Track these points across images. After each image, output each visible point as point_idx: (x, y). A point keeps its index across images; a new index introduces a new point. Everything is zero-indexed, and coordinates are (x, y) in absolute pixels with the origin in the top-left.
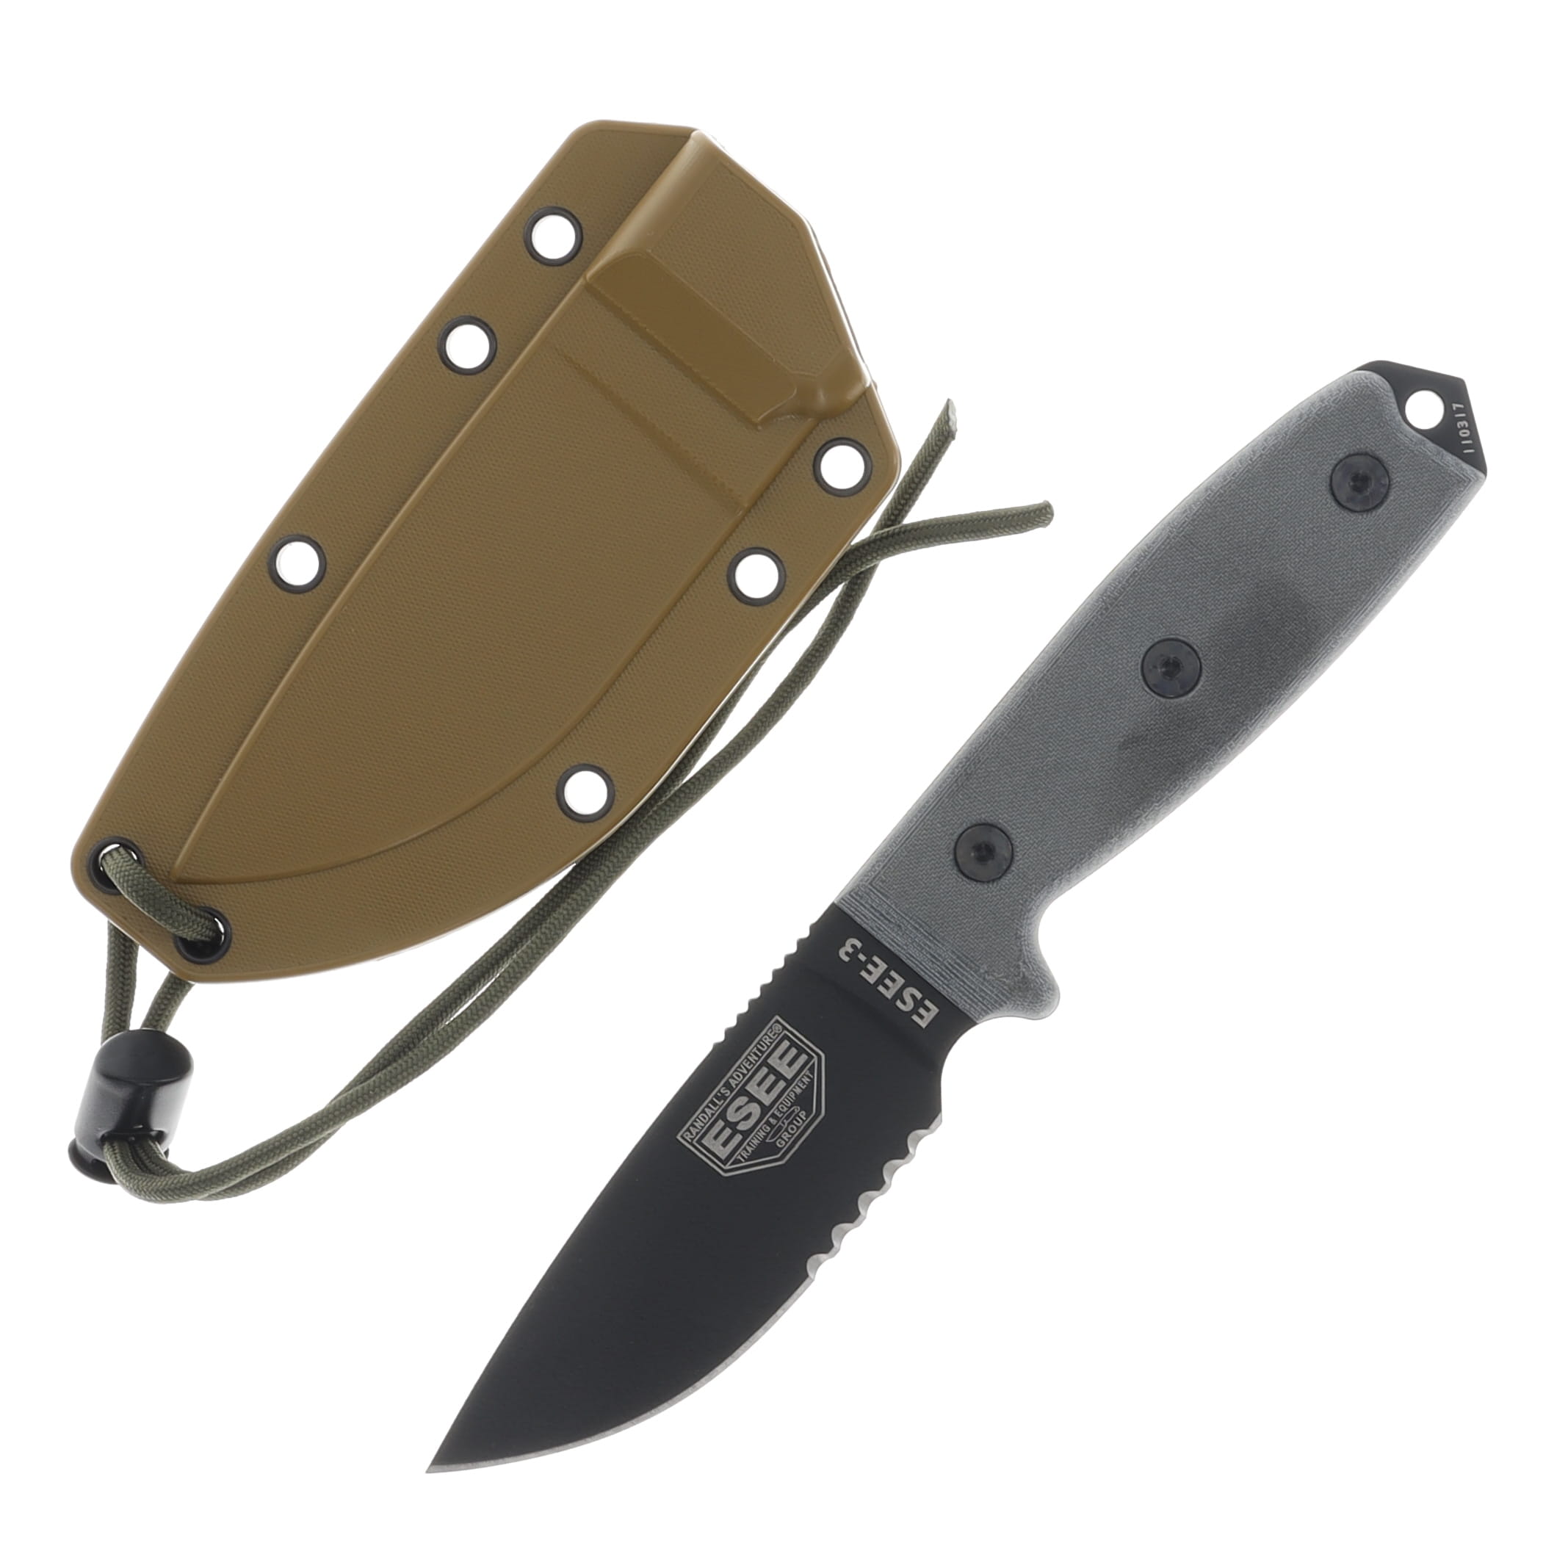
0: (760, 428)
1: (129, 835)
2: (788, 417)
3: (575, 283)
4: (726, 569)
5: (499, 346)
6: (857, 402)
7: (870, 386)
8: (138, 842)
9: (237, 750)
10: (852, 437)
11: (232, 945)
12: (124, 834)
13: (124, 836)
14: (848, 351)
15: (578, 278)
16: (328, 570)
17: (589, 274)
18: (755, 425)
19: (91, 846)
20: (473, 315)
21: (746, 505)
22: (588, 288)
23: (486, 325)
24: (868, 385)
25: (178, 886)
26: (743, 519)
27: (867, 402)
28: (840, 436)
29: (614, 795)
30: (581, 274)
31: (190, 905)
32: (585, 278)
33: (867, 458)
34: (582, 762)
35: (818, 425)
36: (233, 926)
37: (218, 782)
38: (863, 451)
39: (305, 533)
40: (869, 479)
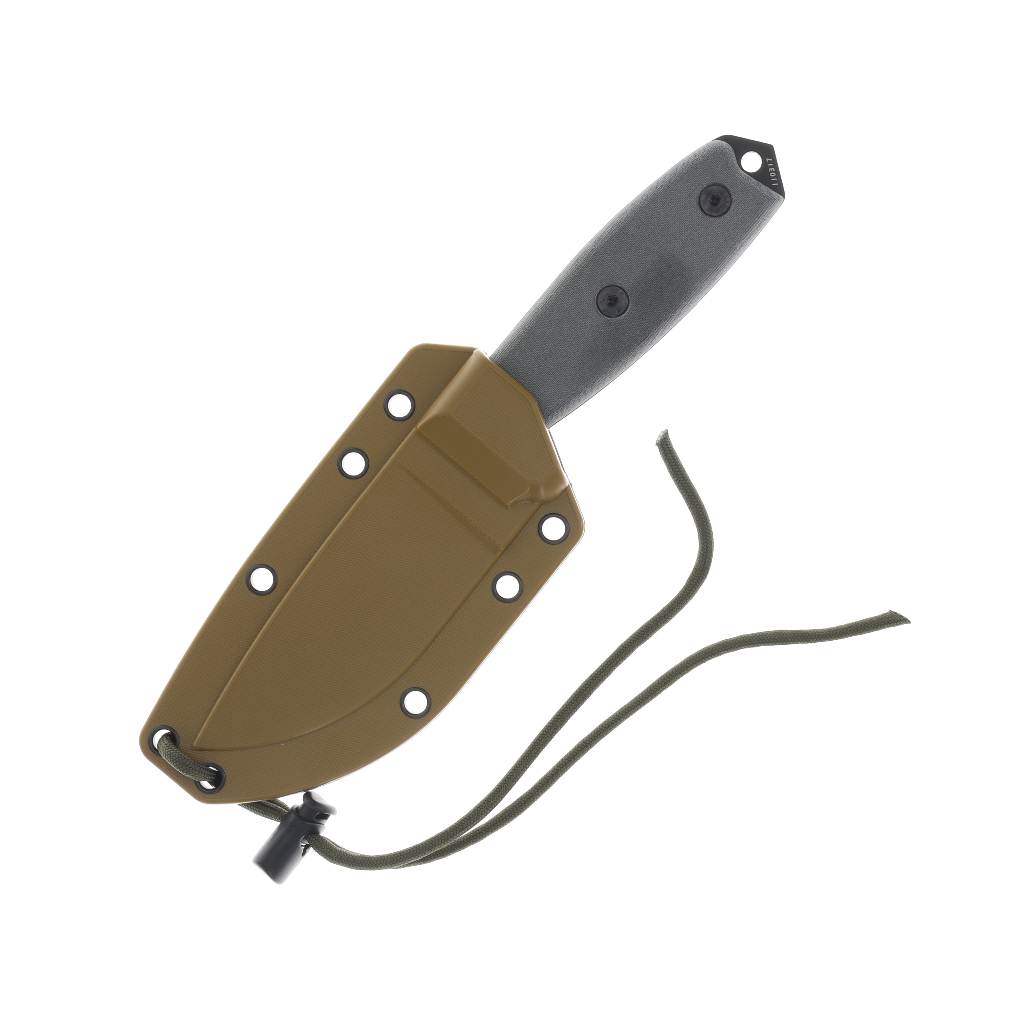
0: (509, 508)
1: (171, 725)
2: (525, 502)
3: (411, 430)
4: (491, 583)
5: (370, 464)
6: (561, 494)
7: (569, 485)
8: (175, 728)
9: (229, 679)
10: (558, 513)
11: (226, 783)
12: (168, 724)
13: (168, 725)
14: (557, 467)
15: (413, 428)
16: (278, 583)
17: (419, 426)
18: (507, 507)
19: (150, 731)
20: (356, 447)
21: (502, 549)
22: (418, 433)
23: (364, 452)
24: (567, 485)
25: (197, 752)
26: (500, 556)
27: (567, 494)
28: (553, 512)
29: (431, 704)
30: (414, 426)
31: (200, 764)
32: (416, 427)
33: (567, 524)
34: (413, 686)
35: (540, 506)
36: (226, 774)
37: (219, 696)
38: (564, 520)
39: (267, 564)
40: (568, 535)
